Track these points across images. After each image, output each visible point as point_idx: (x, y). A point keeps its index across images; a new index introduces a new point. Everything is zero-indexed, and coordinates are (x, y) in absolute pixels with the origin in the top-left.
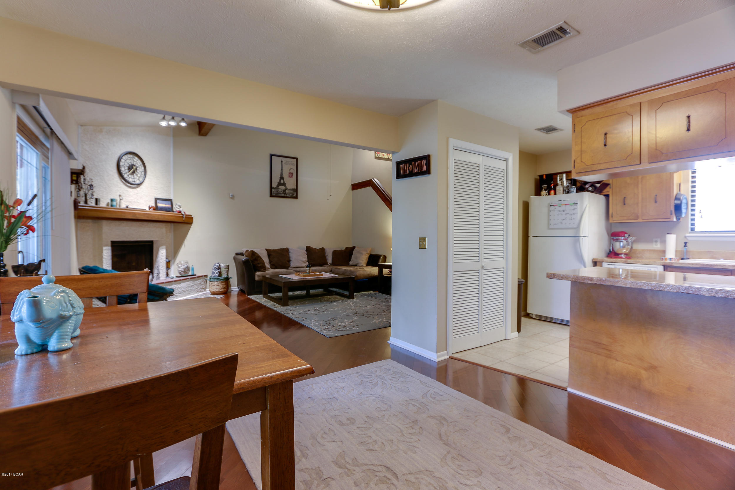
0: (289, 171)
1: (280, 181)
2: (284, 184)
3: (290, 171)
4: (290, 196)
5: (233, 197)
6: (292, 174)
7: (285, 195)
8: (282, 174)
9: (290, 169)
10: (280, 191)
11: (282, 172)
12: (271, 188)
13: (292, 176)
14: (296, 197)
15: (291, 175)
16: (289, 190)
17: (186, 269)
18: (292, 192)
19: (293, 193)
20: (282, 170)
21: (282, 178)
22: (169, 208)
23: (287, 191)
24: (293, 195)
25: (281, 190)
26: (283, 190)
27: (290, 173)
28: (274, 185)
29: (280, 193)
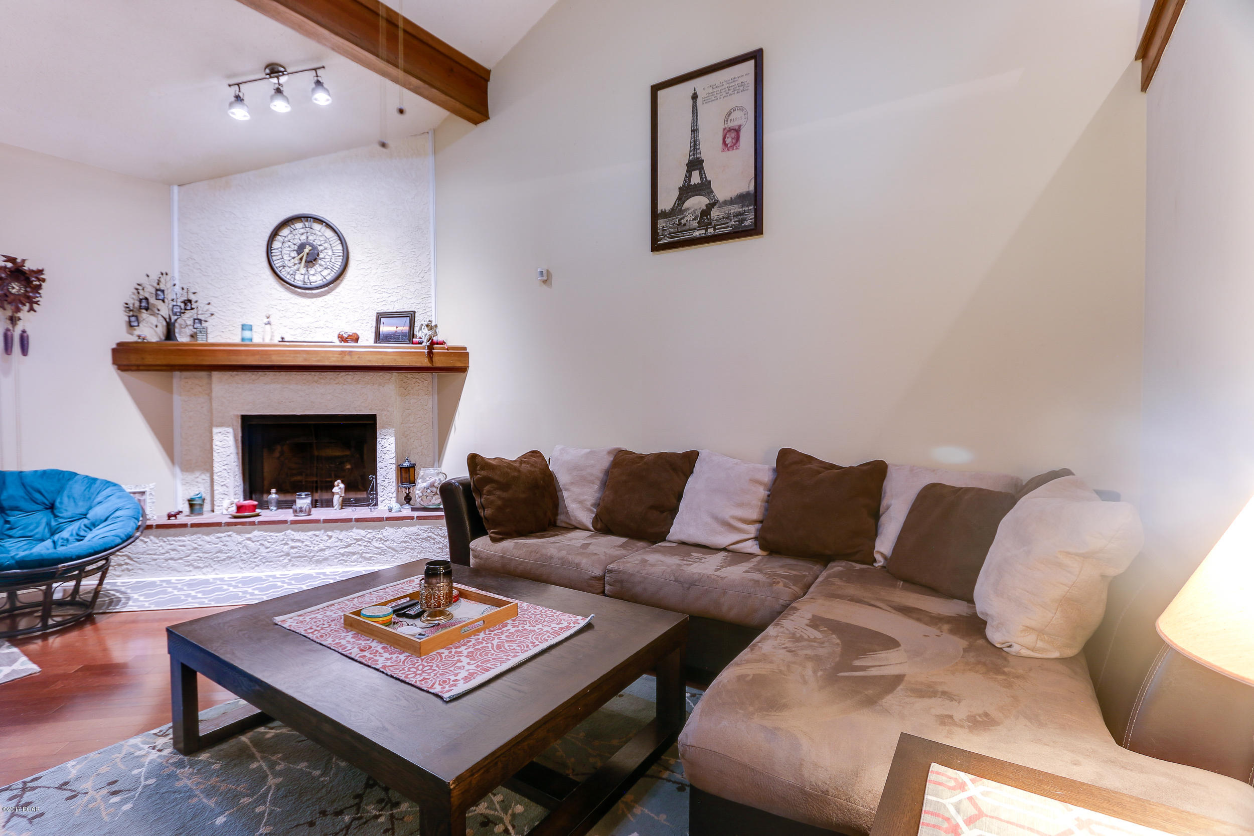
0: (722, 126)
1: (688, 176)
2: (704, 188)
3: (726, 120)
4: (728, 230)
5: (546, 278)
6: (737, 131)
7: (706, 230)
8: (695, 146)
9: (729, 114)
10: (688, 218)
11: (695, 141)
12: (655, 215)
13: (738, 139)
14: (756, 229)
15: (732, 137)
16: (726, 203)
17: (429, 491)
18: (736, 209)
19: (739, 214)
20: (695, 131)
21: (695, 164)
22: (404, 334)
23: (715, 213)
24: (742, 221)
25: (694, 211)
26: (698, 213)
27: (727, 131)
28: (666, 202)
29: (687, 228)
